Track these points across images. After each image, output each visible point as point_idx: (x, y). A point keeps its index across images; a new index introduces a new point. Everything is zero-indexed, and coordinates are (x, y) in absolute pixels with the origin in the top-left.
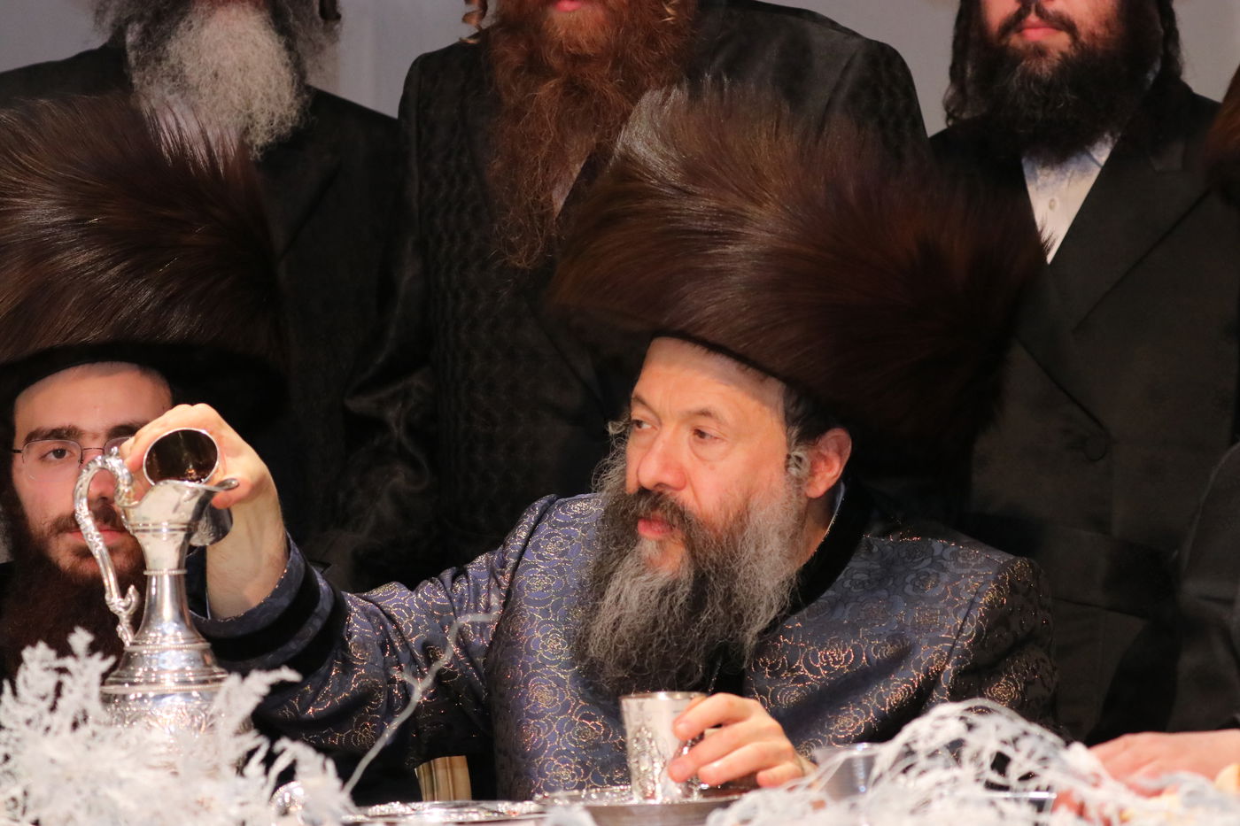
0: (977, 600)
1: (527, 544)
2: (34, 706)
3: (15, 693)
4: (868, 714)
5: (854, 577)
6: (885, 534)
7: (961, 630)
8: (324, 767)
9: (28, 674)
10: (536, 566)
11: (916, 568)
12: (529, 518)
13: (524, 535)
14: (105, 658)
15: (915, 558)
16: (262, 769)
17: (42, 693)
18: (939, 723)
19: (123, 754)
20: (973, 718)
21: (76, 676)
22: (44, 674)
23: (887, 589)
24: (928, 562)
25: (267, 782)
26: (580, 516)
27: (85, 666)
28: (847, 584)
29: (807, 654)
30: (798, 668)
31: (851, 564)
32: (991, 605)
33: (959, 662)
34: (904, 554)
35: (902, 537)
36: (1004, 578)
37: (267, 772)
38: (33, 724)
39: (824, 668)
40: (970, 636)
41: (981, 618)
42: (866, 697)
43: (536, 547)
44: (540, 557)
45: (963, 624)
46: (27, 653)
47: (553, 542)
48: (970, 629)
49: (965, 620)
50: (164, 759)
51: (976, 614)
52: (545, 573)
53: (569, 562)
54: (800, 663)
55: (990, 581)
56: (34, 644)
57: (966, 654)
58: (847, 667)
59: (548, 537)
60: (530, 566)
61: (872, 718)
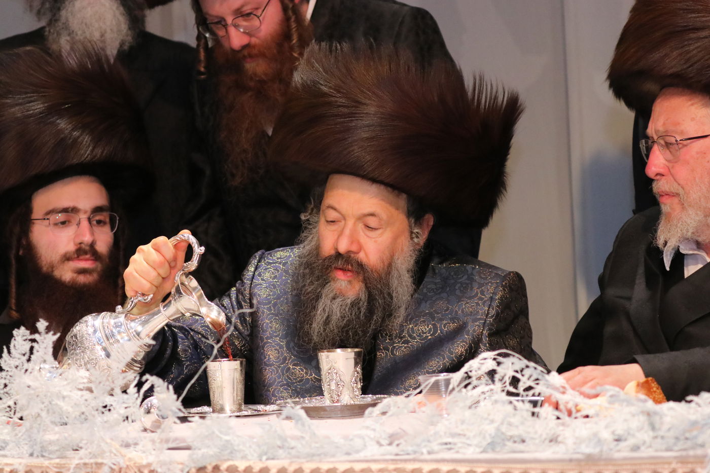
0: (494, 297)
1: (255, 273)
2: (19, 359)
3: (9, 352)
4: (444, 359)
5: (428, 287)
6: (441, 263)
7: (488, 313)
8: (168, 388)
9: (16, 343)
10: (261, 284)
11: (460, 280)
12: (254, 262)
13: (253, 269)
14: (54, 334)
15: (458, 275)
16: (136, 389)
17: (24, 352)
18: (482, 362)
19: (65, 383)
20: (501, 359)
21: (40, 343)
22: (24, 342)
23: (446, 293)
24: (466, 277)
25: (139, 396)
26: (280, 258)
27: (45, 338)
28: (425, 291)
29: (408, 329)
30: (404, 336)
31: (425, 280)
32: (501, 299)
33: (490, 329)
34: (452, 274)
35: (450, 264)
36: (506, 284)
37: (139, 391)
38: (19, 368)
39: (418, 336)
40: (493, 316)
41: (497, 306)
42: (443, 351)
43: (260, 275)
44: (263, 280)
45: (488, 310)
46: (15, 332)
47: (269, 272)
48: (493, 312)
49: (489, 308)
50: (86, 385)
51: (496, 303)
52: (266, 287)
53: (278, 282)
54: (405, 334)
55: (499, 286)
56: (19, 328)
57: (492, 325)
58: (430, 336)
59: (266, 269)
60: (258, 285)
61: (446, 361)
